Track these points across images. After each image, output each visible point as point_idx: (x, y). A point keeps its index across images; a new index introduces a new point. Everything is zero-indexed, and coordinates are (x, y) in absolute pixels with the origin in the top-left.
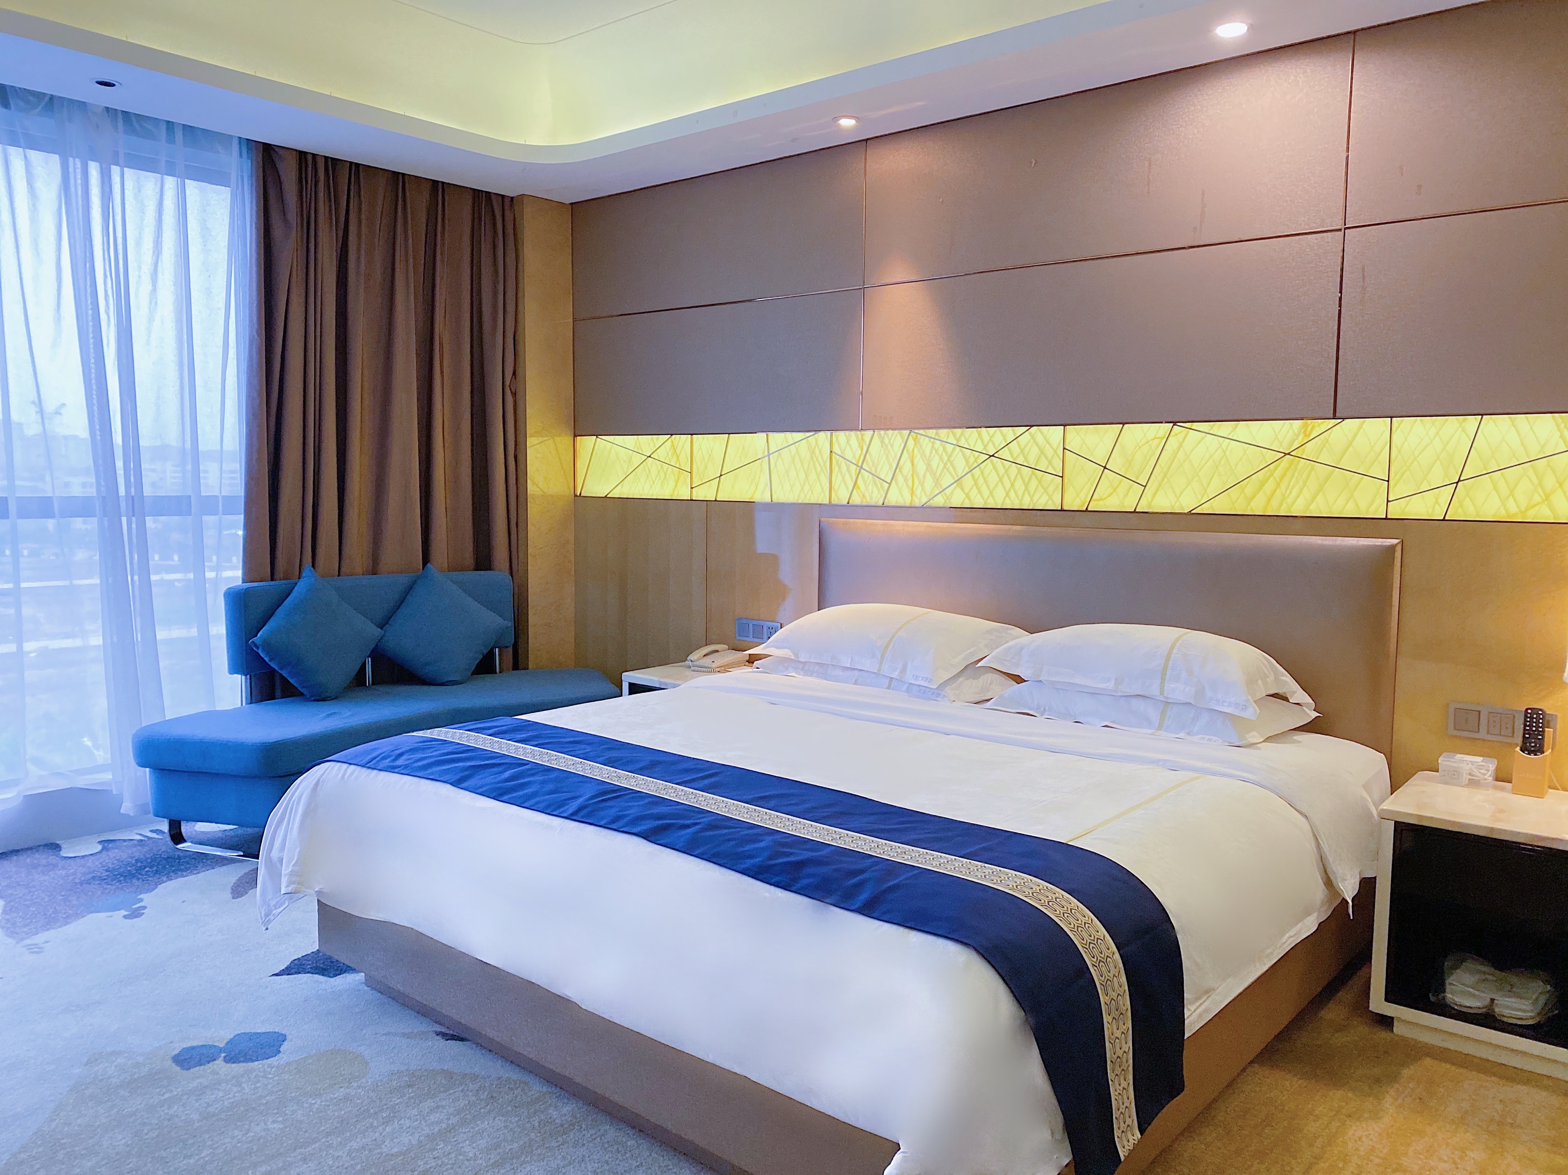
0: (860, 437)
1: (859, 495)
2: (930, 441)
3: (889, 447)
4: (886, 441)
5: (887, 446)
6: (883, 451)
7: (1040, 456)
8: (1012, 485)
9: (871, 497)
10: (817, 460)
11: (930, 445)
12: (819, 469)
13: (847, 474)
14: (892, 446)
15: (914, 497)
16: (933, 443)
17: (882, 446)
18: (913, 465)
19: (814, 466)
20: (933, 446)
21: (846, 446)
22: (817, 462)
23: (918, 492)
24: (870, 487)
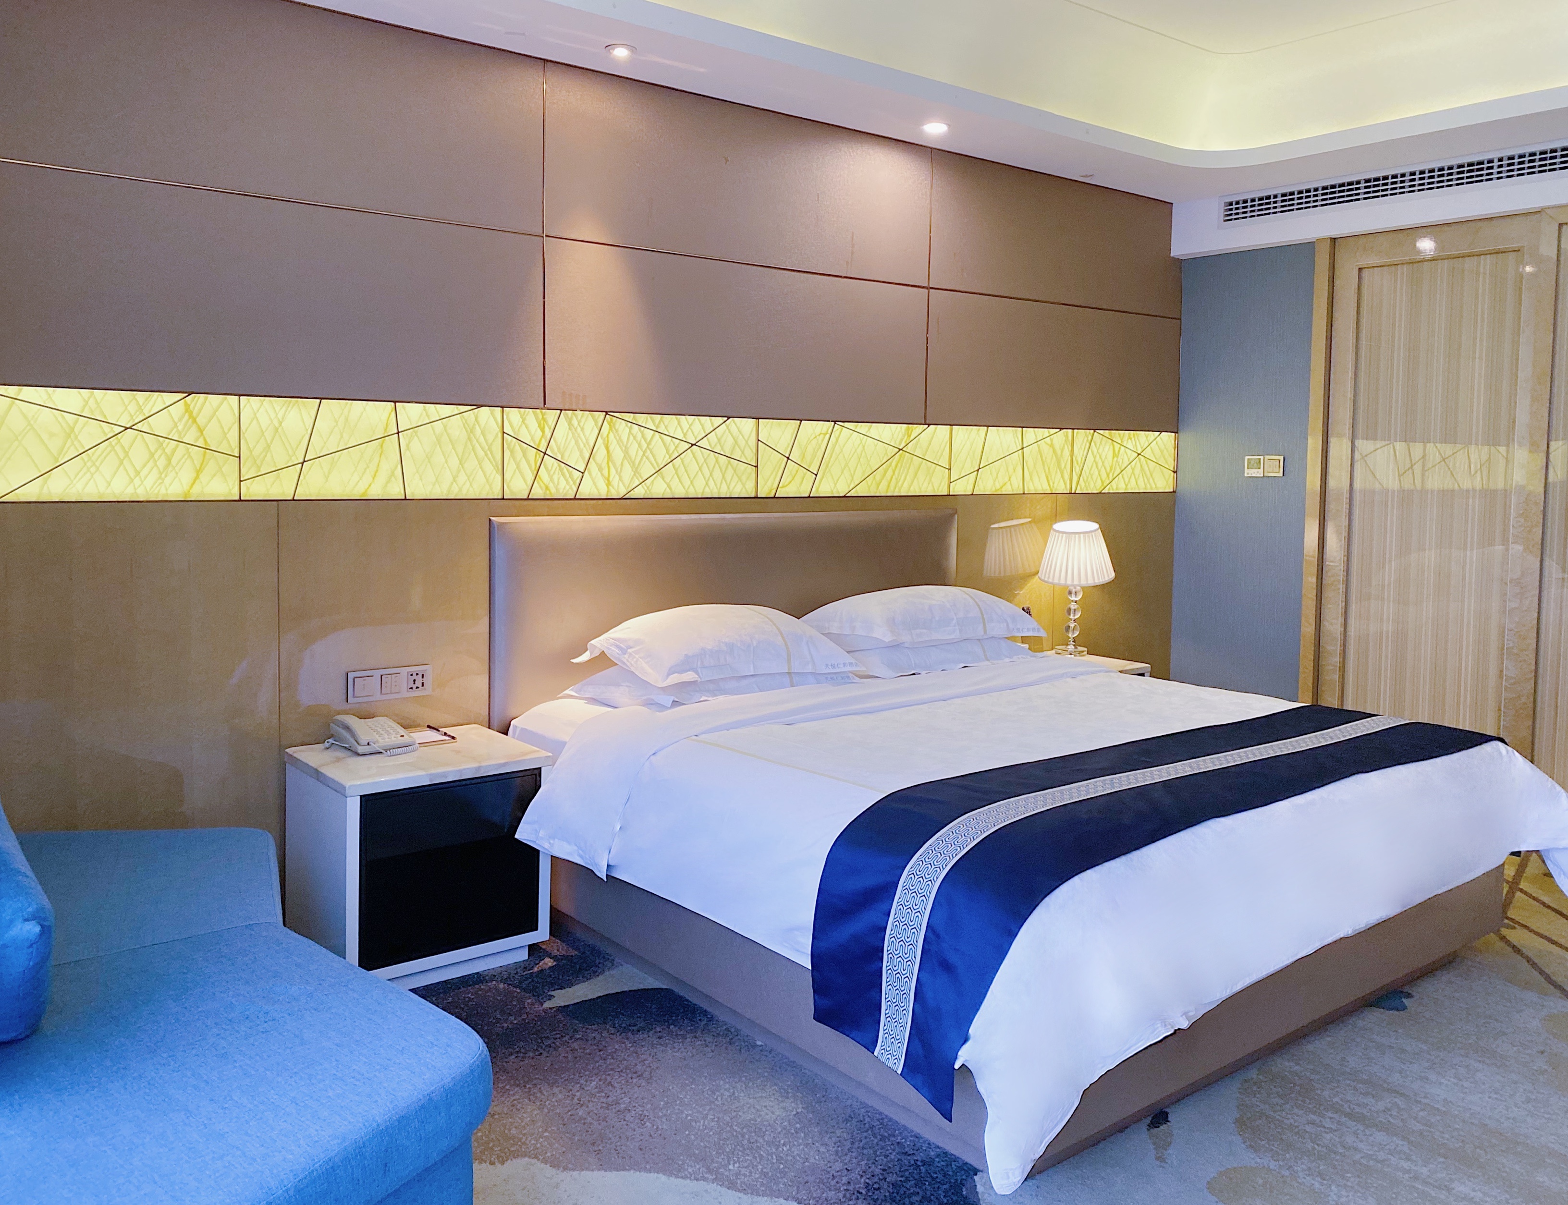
0: (541, 417)
1: (541, 487)
2: (627, 425)
3: (579, 430)
4: (575, 422)
5: (576, 430)
6: (571, 435)
7: (734, 446)
8: (711, 474)
9: (557, 489)
10: (477, 441)
11: (627, 430)
12: (481, 453)
13: (523, 460)
14: (582, 429)
15: (610, 487)
16: (631, 428)
17: (569, 429)
18: (608, 451)
19: (474, 449)
20: (630, 432)
21: (521, 425)
22: (477, 445)
23: (615, 481)
24: (555, 477)
